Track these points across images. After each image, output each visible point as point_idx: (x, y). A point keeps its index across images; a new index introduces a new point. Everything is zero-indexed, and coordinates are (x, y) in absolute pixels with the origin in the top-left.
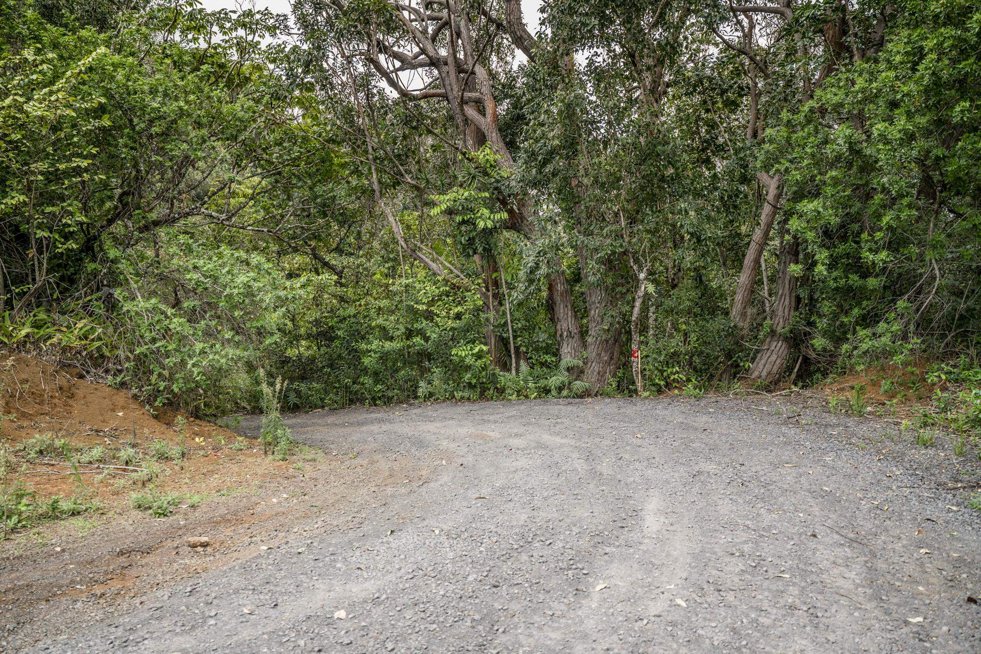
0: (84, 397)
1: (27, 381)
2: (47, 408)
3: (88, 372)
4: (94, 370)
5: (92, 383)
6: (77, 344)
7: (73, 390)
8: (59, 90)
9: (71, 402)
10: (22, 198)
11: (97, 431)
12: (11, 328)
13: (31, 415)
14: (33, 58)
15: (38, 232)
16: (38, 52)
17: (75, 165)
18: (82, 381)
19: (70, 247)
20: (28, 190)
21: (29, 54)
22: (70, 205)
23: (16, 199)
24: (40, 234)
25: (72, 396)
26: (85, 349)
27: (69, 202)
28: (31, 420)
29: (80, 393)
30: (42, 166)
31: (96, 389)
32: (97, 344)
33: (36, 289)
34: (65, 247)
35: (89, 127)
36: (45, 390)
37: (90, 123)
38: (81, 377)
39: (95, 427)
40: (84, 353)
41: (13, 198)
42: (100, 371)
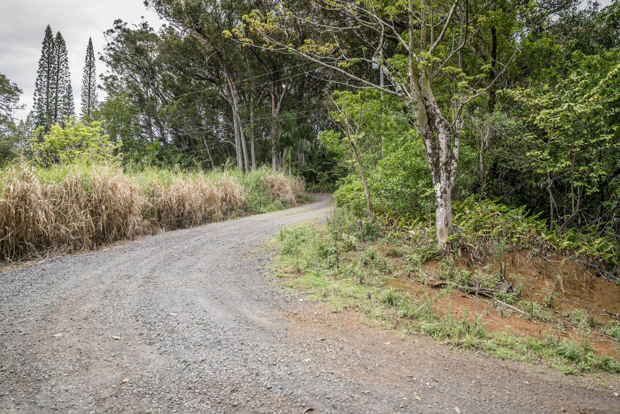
0: (601, 290)
1: (567, 274)
2: (578, 292)
3: (603, 273)
4: (607, 273)
5: (605, 280)
6: (597, 254)
7: (594, 283)
8: (594, 94)
9: (592, 291)
10: (568, 163)
11: (610, 314)
12: (558, 241)
13: (569, 295)
14: (576, 78)
15: (575, 182)
16: (579, 74)
17: (602, 138)
18: (599, 278)
19: (595, 191)
20: (570, 158)
21: (573, 76)
22: (595, 165)
23: (565, 164)
24: (576, 184)
25: (593, 288)
26: (601, 258)
27: (594, 163)
28: (569, 298)
29: (598, 286)
30: (581, 142)
31: (608, 285)
32: (610, 255)
33: (572, 218)
34: (592, 191)
35: (611, 114)
36: (577, 281)
37: (612, 110)
38: (598, 276)
39: (609, 311)
40: (601, 260)
41: (562, 163)
42: (610, 274)
